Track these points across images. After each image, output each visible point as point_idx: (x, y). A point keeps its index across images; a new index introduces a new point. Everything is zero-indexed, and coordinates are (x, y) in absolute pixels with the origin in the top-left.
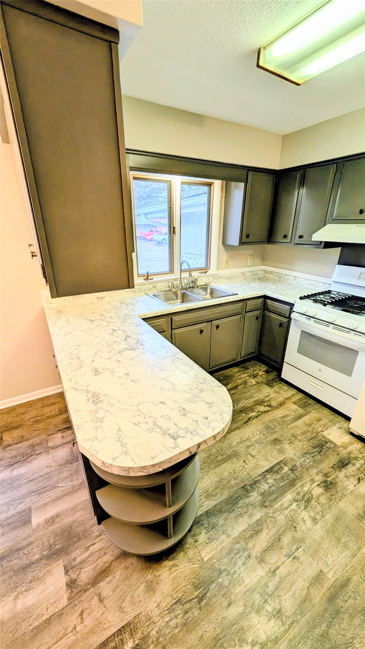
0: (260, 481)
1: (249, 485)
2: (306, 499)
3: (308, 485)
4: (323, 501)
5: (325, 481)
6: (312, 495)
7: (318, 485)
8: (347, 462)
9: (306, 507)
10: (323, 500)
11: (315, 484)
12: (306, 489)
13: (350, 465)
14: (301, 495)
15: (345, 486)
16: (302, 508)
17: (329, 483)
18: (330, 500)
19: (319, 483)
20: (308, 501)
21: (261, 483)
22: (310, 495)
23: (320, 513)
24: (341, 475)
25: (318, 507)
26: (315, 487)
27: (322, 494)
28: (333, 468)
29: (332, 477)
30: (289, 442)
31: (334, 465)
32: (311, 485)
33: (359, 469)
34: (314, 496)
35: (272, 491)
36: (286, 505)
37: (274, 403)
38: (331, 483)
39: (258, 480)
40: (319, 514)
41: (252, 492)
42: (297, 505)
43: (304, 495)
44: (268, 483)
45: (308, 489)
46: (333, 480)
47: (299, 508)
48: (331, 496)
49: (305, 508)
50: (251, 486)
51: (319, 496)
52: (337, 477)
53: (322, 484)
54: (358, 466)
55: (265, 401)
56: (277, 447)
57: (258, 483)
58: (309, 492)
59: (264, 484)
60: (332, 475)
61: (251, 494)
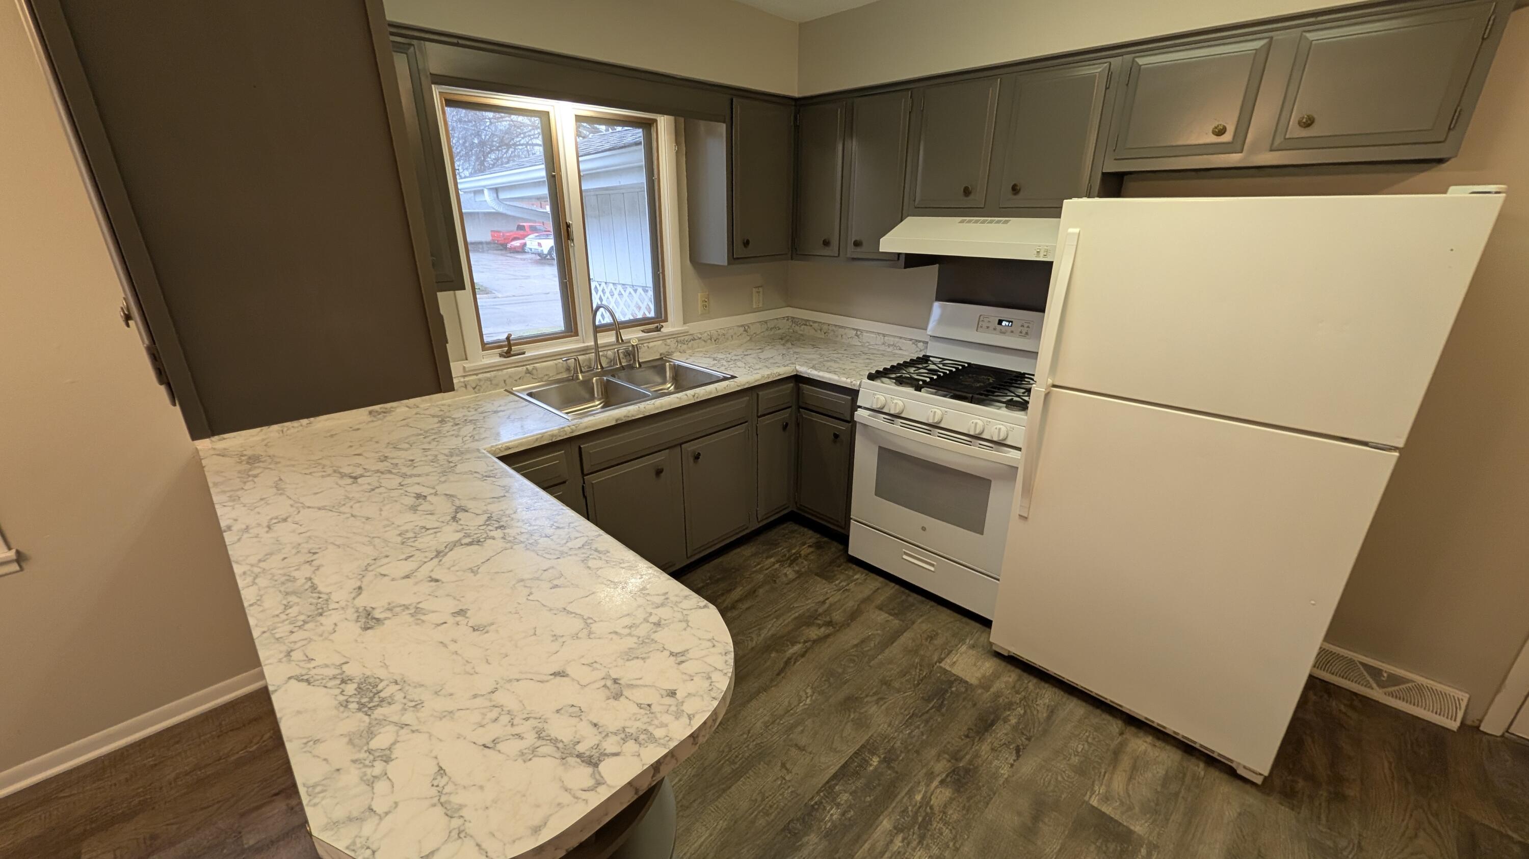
0: (821, 803)
1: (798, 820)
2: (920, 819)
3: (922, 788)
4: (955, 817)
5: (954, 771)
6: (931, 808)
7: (942, 782)
8: (992, 717)
9: (922, 838)
10: (954, 814)
11: (935, 783)
12: (918, 797)
13: (1001, 722)
14: (910, 813)
15: (994, 770)
16: (914, 844)
17: (962, 773)
18: (968, 811)
19: (944, 775)
20: (925, 825)
21: (825, 808)
22: (928, 810)
23: (951, 844)
24: (985, 748)
25: (946, 832)
26: (936, 787)
27: (952, 800)
28: (967, 736)
29: (968, 757)
30: (875, 698)
31: (969, 729)
32: (928, 785)
33: (1015, 728)
34: (936, 809)
35: (850, 819)
36: (880, 846)
37: (837, 616)
38: (967, 771)
39: (816, 803)
40: (948, 847)
41: (806, 834)
42: (904, 839)
43: (916, 813)
44: (838, 805)
45: (923, 798)
46: (970, 762)
47: (908, 844)
48: (969, 799)
49: (920, 842)
50: (804, 819)
51: (945, 806)
52: (977, 756)
53: (949, 779)
54: (1013, 721)
55: (819, 615)
56: (852, 716)
57: (817, 810)
58: (926, 801)
59: (831, 808)
60: (967, 753)
61: (805, 839)
